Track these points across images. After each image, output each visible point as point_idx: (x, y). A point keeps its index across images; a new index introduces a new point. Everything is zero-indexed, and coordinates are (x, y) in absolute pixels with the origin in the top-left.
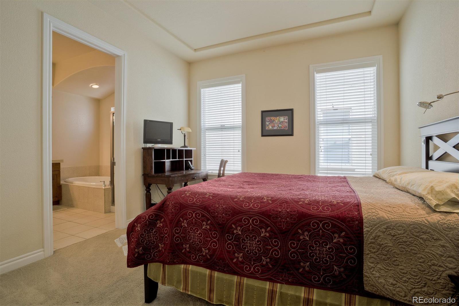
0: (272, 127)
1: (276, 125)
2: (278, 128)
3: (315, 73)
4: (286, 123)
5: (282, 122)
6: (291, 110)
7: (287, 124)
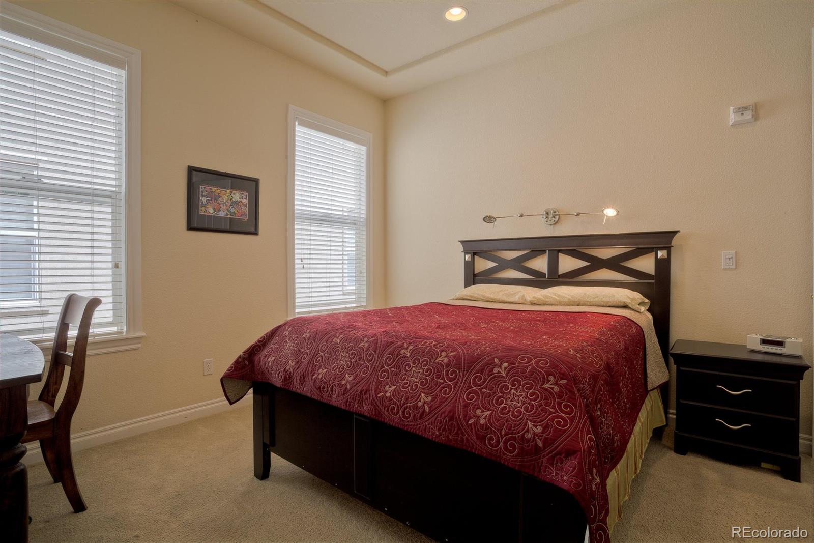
0: (215, 211)
1: (224, 207)
2: (227, 214)
3: (297, 123)
4: (245, 205)
5: (237, 202)
6: (254, 181)
7: (247, 209)
